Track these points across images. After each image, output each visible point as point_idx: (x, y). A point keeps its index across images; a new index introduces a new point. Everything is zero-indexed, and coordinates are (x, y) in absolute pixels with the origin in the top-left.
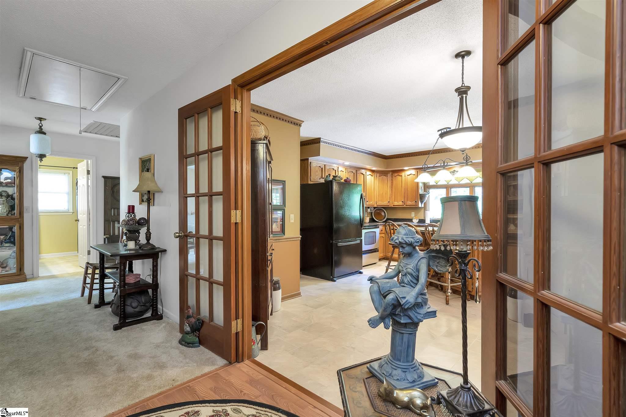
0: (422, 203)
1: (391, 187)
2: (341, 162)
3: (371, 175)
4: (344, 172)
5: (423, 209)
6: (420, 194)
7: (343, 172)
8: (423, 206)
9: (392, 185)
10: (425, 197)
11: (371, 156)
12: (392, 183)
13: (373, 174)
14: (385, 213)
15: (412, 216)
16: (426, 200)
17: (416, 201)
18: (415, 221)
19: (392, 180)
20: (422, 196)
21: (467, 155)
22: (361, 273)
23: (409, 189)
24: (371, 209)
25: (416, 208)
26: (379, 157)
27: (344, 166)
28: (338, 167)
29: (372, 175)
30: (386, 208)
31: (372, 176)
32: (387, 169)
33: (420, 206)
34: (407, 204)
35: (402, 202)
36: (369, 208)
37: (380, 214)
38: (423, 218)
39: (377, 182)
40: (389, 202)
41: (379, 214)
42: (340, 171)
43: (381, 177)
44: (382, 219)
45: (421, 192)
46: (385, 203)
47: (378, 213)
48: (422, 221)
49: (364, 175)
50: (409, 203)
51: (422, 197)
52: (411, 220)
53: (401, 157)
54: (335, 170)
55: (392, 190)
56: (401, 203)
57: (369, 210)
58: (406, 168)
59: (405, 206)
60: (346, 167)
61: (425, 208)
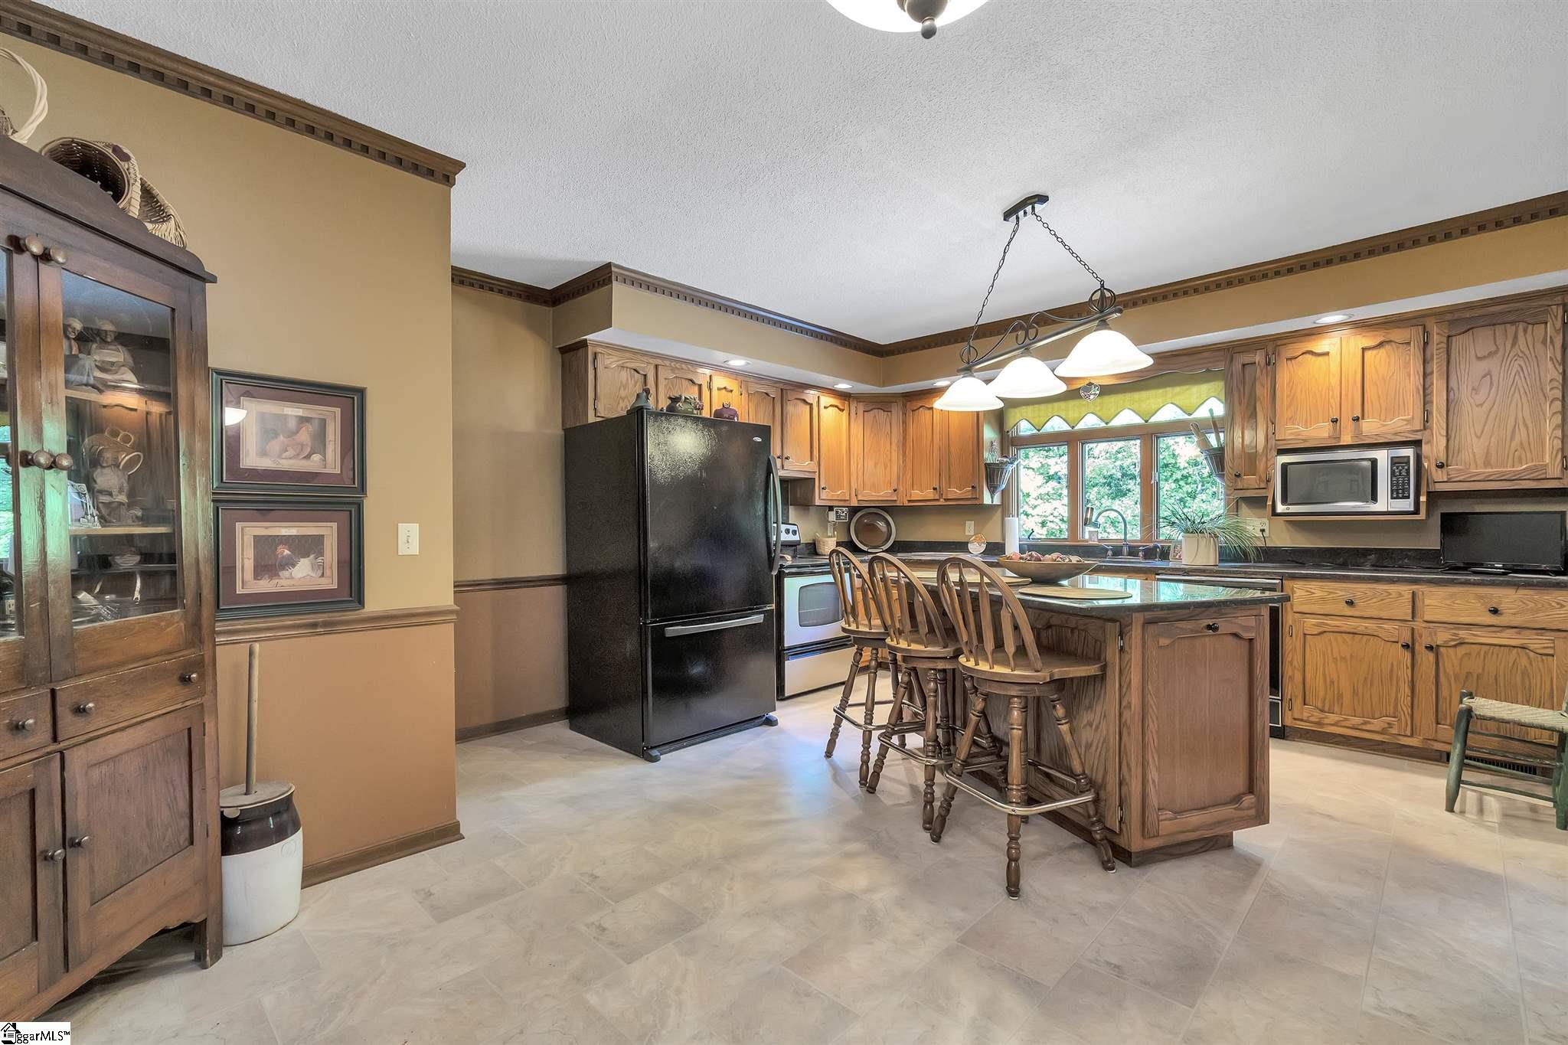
0: (992, 491)
1: (903, 445)
2: (719, 356)
3: (836, 406)
4: (736, 392)
5: (999, 513)
6: (985, 464)
7: (730, 394)
8: (997, 500)
9: (905, 438)
10: (1002, 473)
11: (828, 343)
12: (905, 431)
13: (844, 405)
14: (888, 524)
15: (967, 533)
16: (1006, 481)
17: (973, 487)
18: (976, 548)
19: (904, 422)
20: (994, 471)
21: (1102, 286)
22: (770, 722)
23: (952, 449)
24: (837, 512)
25: (975, 509)
26: (855, 348)
27: (734, 373)
28: (711, 376)
29: (842, 408)
30: (891, 509)
31: (843, 410)
32: (884, 385)
33: (987, 499)
34: (947, 495)
35: (935, 489)
36: (831, 508)
37: (876, 529)
38: (998, 540)
39: (857, 428)
40: (895, 490)
41: (872, 528)
42: (719, 389)
43: (871, 412)
44: (879, 544)
45: (990, 457)
46: (881, 493)
47: (867, 525)
48: (995, 549)
49: (811, 405)
50: (954, 492)
51: (993, 474)
52: (963, 546)
53: (924, 348)
54: (700, 386)
55: (904, 453)
56: (930, 494)
57: (832, 516)
58: (940, 383)
59: (942, 502)
60: (740, 378)
61: (1005, 508)
